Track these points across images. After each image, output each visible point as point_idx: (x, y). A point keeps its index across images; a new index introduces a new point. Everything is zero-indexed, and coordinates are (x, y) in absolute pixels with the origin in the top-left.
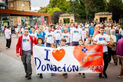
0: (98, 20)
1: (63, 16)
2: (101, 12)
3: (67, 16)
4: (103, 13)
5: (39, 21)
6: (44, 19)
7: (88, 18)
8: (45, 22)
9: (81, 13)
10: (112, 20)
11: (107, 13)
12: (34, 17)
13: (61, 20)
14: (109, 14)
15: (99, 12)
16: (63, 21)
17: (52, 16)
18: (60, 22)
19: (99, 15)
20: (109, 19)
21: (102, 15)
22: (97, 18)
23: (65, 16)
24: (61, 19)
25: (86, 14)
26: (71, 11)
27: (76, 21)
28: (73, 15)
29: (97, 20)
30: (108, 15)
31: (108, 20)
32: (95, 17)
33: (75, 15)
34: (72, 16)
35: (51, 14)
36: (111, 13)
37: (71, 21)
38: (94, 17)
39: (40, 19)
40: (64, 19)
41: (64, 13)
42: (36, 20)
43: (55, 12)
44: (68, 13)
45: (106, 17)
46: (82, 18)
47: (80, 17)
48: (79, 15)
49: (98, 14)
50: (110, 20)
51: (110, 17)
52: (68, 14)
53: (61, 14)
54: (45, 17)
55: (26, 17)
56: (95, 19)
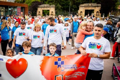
0: (83, 13)
1: (42, 7)
2: (87, 3)
3: (47, 7)
4: (90, 5)
5: (15, 12)
6: (20, 9)
7: (71, 10)
8: (22, 13)
9: (64, 3)
10: (100, 13)
11: (95, 4)
12: (10, 7)
13: (39, 12)
14: (97, 5)
15: (85, 3)
16: (41, 13)
17: (30, 7)
18: (38, 14)
19: (84, 7)
20: (96, 11)
21: (89, 6)
22: (81, 11)
23: (44, 7)
24: (40, 10)
25: (69, 5)
26: (51, 2)
27: (56, 13)
28: (54, 6)
29: (81, 12)
30: (95, 7)
31: (95, 13)
32: (80, 9)
33: (56, 6)
34: (52, 7)
35: (29, 4)
36: (100, 5)
37: (50, 13)
38: (78, 9)
39: (16, 10)
40: (43, 10)
41: (44, 3)
42: (11, 11)
43: (33, 2)
44: (48, 3)
45: (93, 9)
46: (64, 9)
47: (61, 8)
48: (61, 7)
49: (83, 5)
50: (97, 13)
51: (97, 9)
52: (48, 5)
53: (41, 5)
54: (22, 8)
55: (2, 7)
56: (79, 12)
